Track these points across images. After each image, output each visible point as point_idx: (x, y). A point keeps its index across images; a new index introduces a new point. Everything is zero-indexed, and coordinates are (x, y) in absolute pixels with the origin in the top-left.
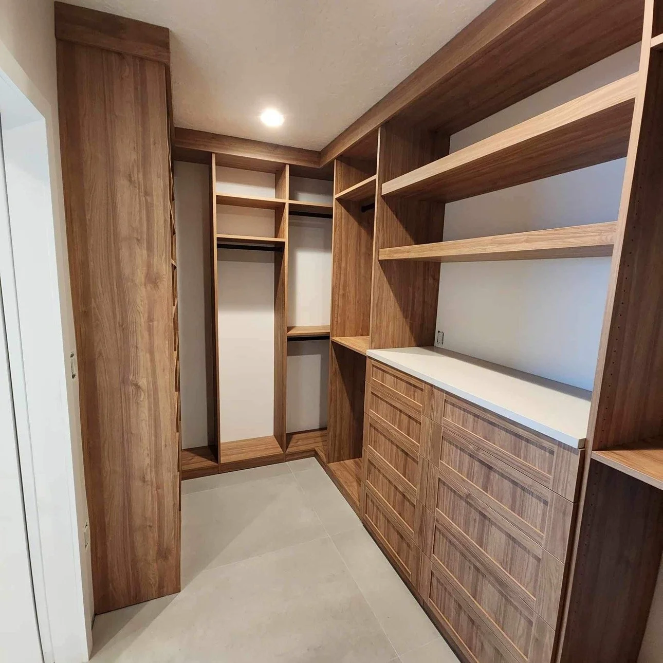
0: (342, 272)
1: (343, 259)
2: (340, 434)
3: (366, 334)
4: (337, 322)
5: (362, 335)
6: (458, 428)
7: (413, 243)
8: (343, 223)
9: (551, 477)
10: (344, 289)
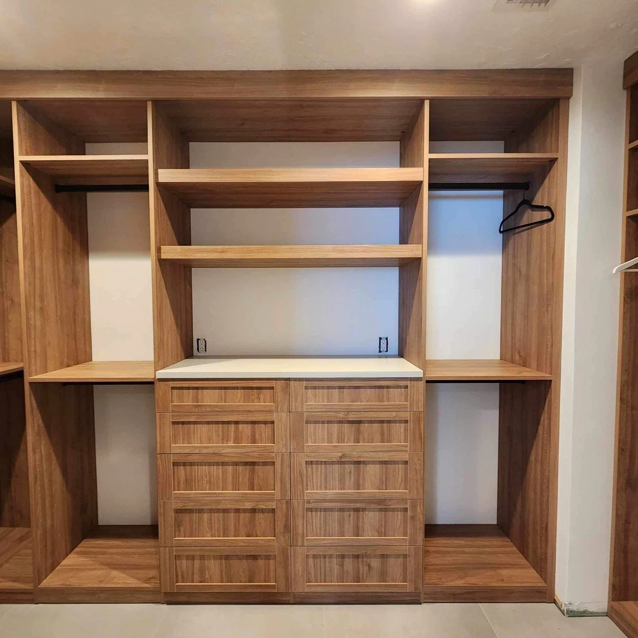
0: (38, 275)
1: (37, 256)
2: (52, 526)
3: (73, 363)
4: (35, 351)
5: (68, 366)
6: (325, 405)
7: (176, 243)
8: (33, 202)
9: (408, 403)
10: (42, 301)
